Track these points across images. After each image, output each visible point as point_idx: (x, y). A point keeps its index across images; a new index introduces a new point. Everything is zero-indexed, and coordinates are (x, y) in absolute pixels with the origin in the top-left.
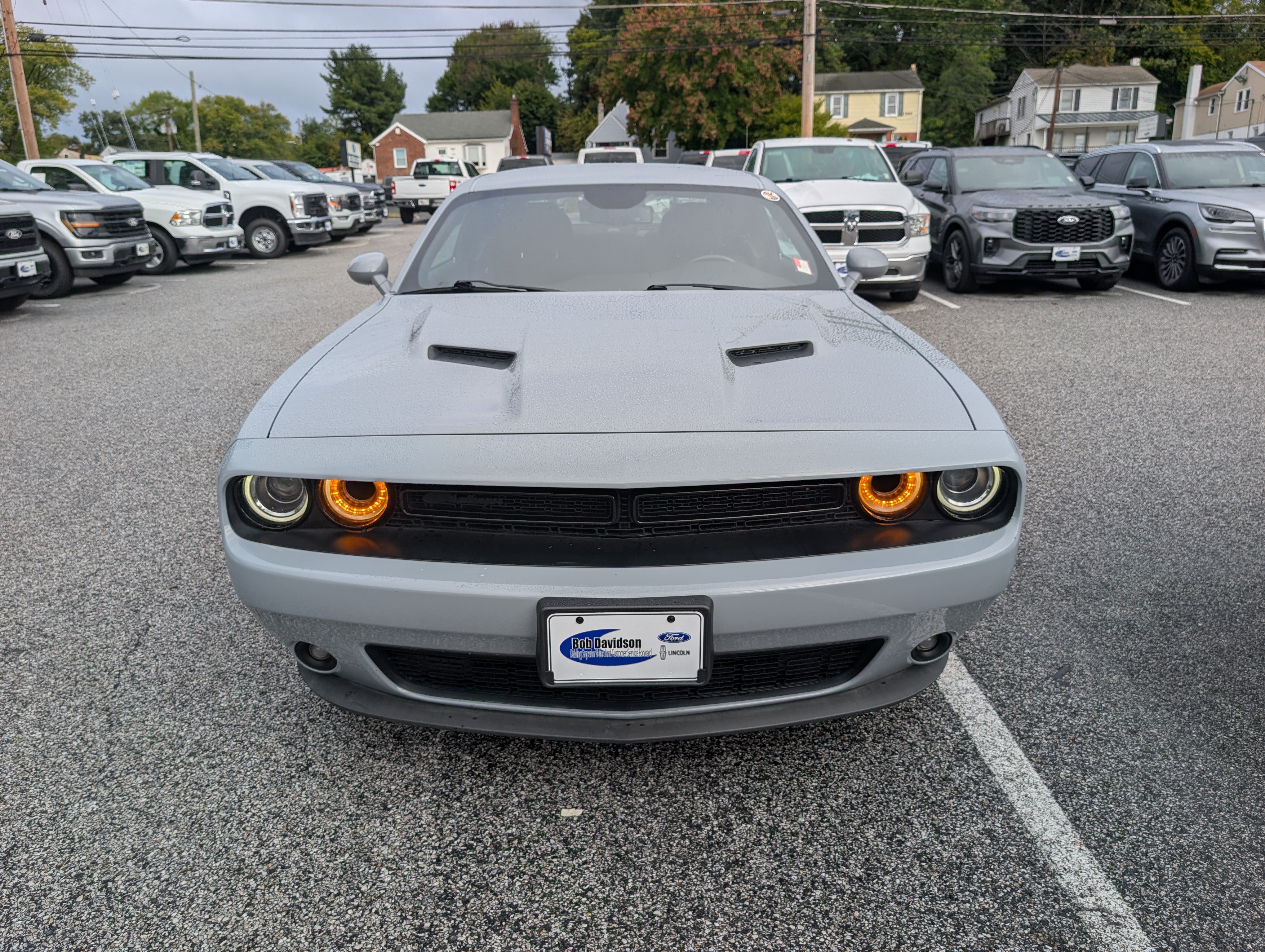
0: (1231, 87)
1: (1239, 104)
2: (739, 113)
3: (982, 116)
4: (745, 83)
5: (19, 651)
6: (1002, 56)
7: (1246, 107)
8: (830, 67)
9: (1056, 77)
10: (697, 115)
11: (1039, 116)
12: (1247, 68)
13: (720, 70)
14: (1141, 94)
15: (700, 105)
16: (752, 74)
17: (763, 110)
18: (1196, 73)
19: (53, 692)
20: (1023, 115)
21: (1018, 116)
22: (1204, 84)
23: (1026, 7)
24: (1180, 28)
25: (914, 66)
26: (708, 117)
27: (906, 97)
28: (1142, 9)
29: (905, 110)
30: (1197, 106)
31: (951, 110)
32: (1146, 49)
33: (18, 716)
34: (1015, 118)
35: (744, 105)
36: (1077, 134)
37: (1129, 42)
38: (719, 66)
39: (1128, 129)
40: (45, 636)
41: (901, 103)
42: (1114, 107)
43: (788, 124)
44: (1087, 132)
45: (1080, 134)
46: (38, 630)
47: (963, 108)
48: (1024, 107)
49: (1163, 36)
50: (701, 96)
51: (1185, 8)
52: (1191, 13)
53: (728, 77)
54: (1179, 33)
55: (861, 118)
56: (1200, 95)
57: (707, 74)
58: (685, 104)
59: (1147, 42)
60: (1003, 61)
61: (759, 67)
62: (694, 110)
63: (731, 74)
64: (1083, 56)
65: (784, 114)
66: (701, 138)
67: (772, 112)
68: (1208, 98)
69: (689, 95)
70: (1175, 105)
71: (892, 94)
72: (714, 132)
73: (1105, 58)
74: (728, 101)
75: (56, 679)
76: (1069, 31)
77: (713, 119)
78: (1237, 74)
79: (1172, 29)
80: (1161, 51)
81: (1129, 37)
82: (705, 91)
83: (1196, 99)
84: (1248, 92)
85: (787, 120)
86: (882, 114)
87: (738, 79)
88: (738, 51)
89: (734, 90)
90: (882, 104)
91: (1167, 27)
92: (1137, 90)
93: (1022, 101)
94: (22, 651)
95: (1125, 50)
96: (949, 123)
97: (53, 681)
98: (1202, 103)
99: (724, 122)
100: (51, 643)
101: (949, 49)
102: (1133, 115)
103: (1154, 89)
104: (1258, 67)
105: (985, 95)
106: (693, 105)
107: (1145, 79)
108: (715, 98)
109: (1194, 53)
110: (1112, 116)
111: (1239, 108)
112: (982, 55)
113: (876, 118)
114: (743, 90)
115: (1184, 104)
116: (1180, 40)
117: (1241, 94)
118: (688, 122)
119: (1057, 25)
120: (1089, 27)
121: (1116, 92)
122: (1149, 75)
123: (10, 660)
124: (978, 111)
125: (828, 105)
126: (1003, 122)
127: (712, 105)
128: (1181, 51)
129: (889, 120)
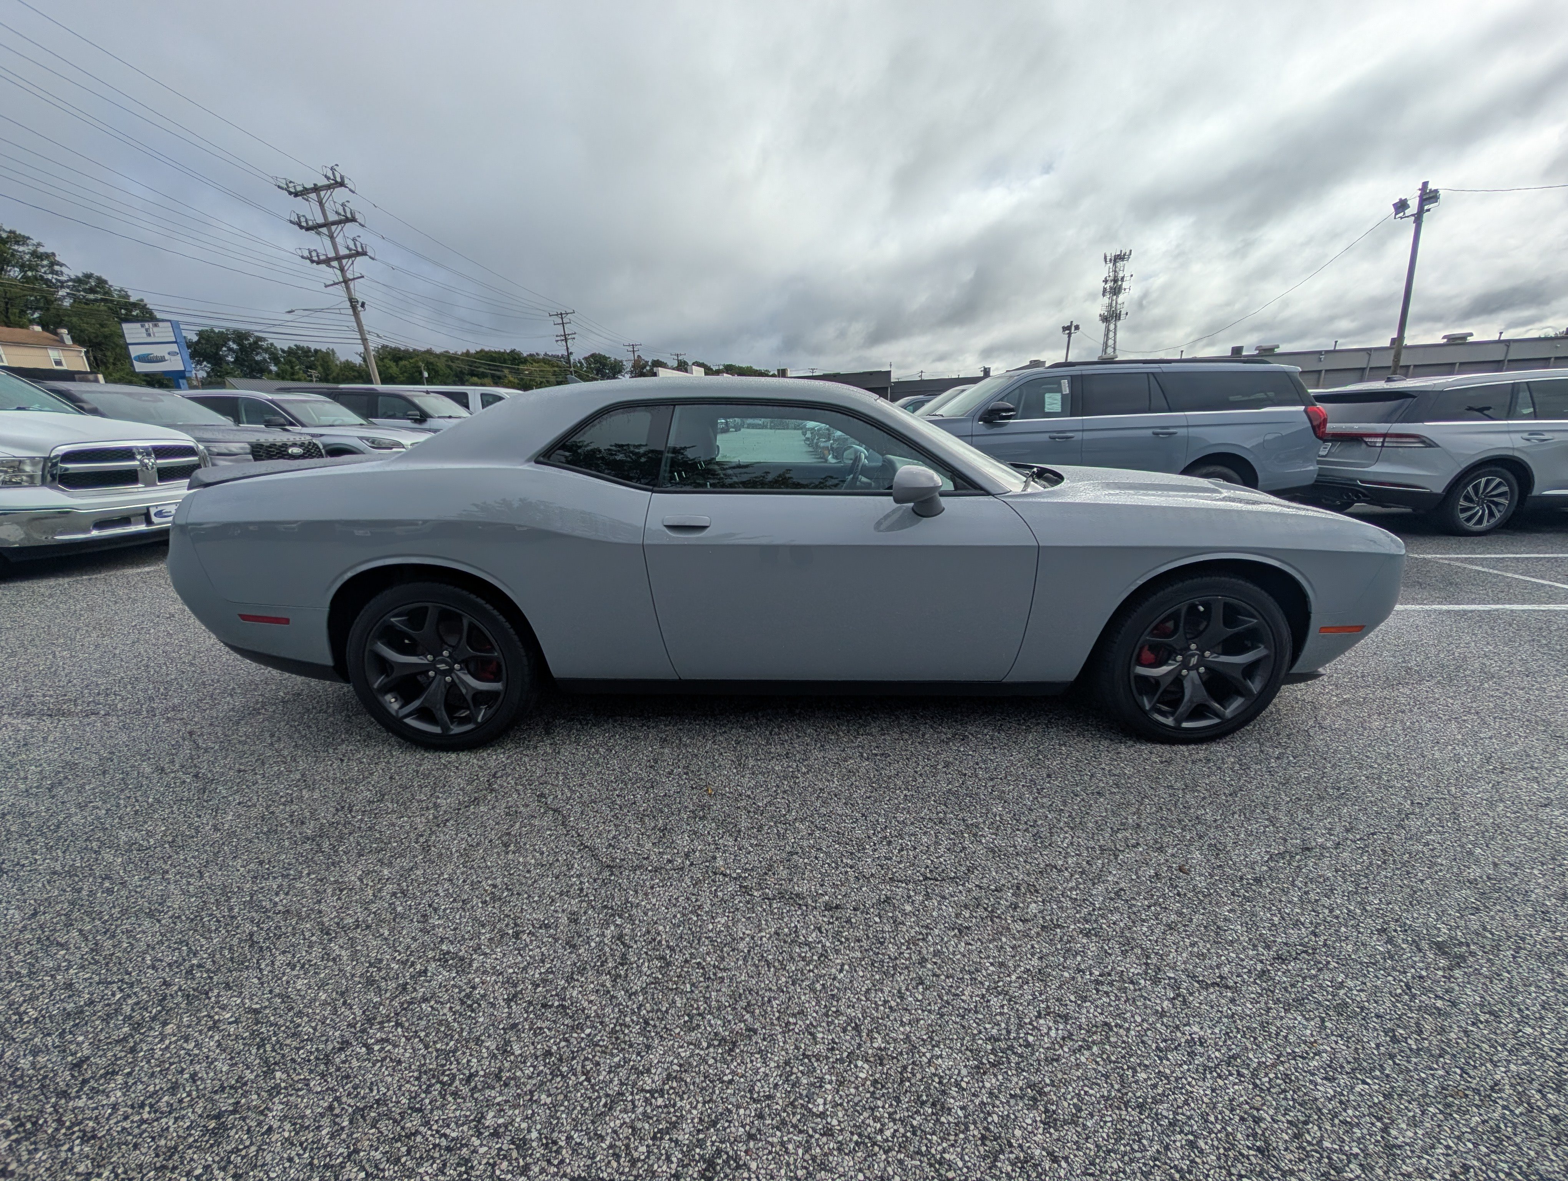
5: (1440, 948)
19: (1436, 872)
33: (1488, 878)
40: (1390, 941)
46: (1391, 958)
75: (1422, 881)
94: (1437, 944)
97: (1428, 882)
100: (1392, 925)
123: (1461, 944)
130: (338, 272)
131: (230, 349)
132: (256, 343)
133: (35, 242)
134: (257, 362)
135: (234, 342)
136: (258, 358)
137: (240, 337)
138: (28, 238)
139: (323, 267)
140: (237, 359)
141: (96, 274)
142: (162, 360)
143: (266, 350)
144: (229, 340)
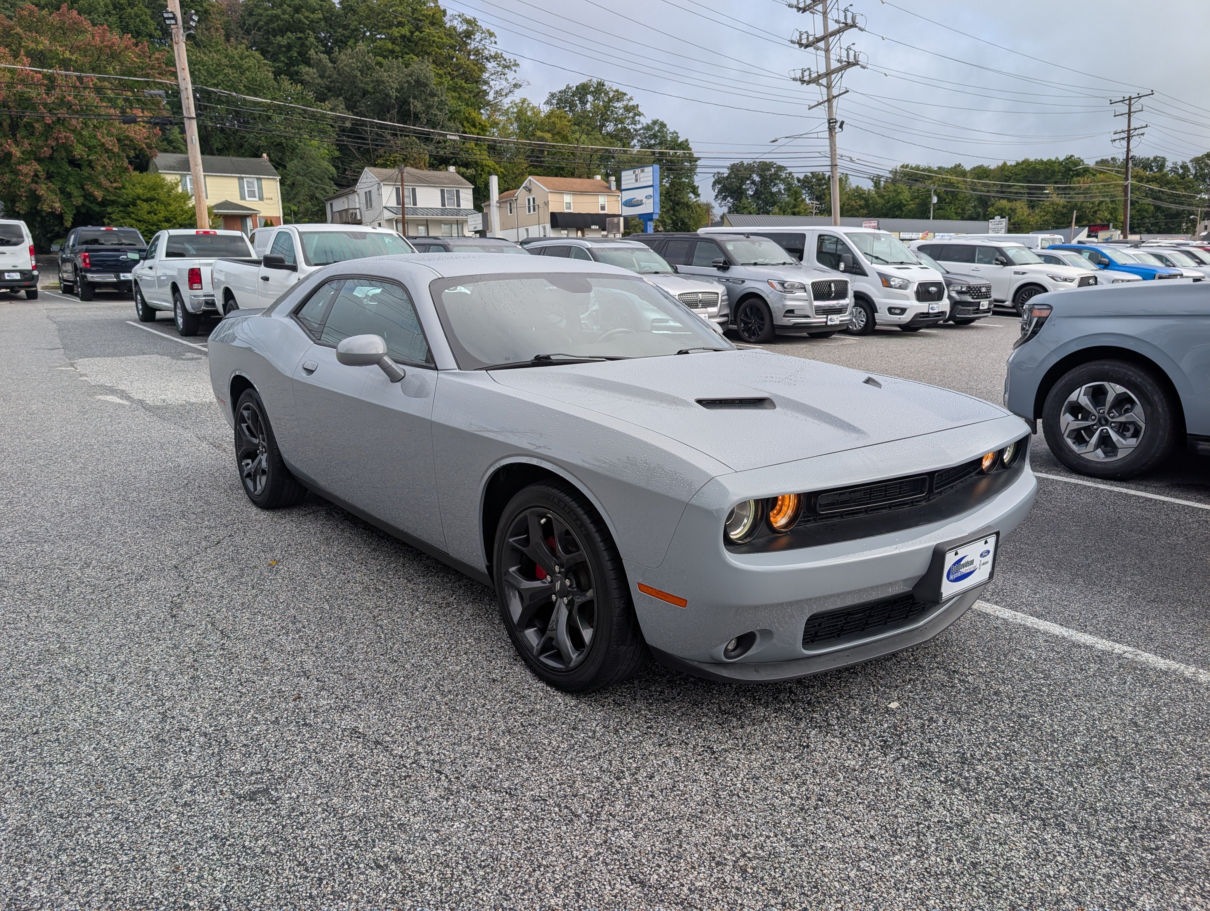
0: (521, 193)
1: (529, 208)
2: (86, 187)
3: (331, 204)
4: (88, 156)
6: (337, 154)
7: (534, 210)
8: (174, 148)
9: (400, 176)
10: (33, 186)
11: (385, 207)
12: (530, 180)
13: (57, 139)
14: (461, 195)
15: (36, 175)
16: (94, 147)
17: (115, 185)
18: (494, 181)
20: (371, 206)
21: (367, 208)
22: (501, 191)
23: (350, 113)
24: (473, 144)
25: (265, 155)
26: (48, 188)
27: (264, 183)
28: (442, 127)
29: (265, 196)
30: (500, 207)
31: (301, 198)
32: (451, 159)
34: (364, 208)
35: (90, 178)
36: (418, 225)
37: (438, 152)
38: (55, 135)
39: (457, 222)
41: (260, 188)
42: (443, 204)
43: (146, 201)
44: (427, 224)
45: (421, 225)
47: (312, 197)
48: (371, 200)
49: (462, 150)
50: (36, 166)
51: (473, 129)
52: (478, 134)
53: (67, 148)
54: (472, 149)
55: (222, 200)
56: (500, 199)
57: (40, 143)
58: (16, 173)
59: (451, 153)
60: (337, 158)
61: (103, 140)
62: (28, 180)
63: (71, 146)
64: (404, 160)
65: (140, 191)
66: (42, 211)
67: (123, 187)
68: (506, 202)
69: (19, 163)
70: (483, 205)
71: (250, 180)
72: (57, 205)
73: (422, 163)
74: (70, 174)
76: (389, 137)
77: (53, 191)
78: (524, 185)
79: (467, 145)
80: (462, 161)
81: (437, 148)
82: (39, 160)
83: (497, 202)
84: (534, 199)
85: (145, 198)
86: (243, 198)
87: (79, 151)
88: (76, 122)
89: (74, 163)
90: (241, 188)
91: (464, 143)
92: (458, 192)
93: (368, 194)
95: (435, 158)
96: (302, 209)
98: (502, 205)
99: (69, 196)
101: (290, 142)
102: (458, 212)
103: (470, 192)
104: (537, 180)
105: (331, 188)
106: (26, 175)
107: (462, 184)
108: (52, 169)
109: (486, 166)
110: (443, 212)
111: (529, 211)
112: (322, 150)
113: (237, 201)
114: (87, 163)
115: (489, 205)
116: (475, 154)
117: (529, 200)
118: (22, 192)
119: (379, 131)
120: (405, 136)
121: (442, 192)
122: (464, 181)
124: (327, 200)
125: (185, 185)
126: (353, 211)
127: (50, 177)
128: (476, 163)
129: (251, 203)
130: (824, 90)
131: (753, 182)
132: (776, 173)
133: (628, 97)
134: (772, 194)
135: (757, 175)
136: (774, 190)
137: (764, 167)
138: (625, 94)
139: (813, 86)
140: (756, 192)
141: (661, 120)
142: (639, 204)
143: (783, 180)
144: (753, 172)
